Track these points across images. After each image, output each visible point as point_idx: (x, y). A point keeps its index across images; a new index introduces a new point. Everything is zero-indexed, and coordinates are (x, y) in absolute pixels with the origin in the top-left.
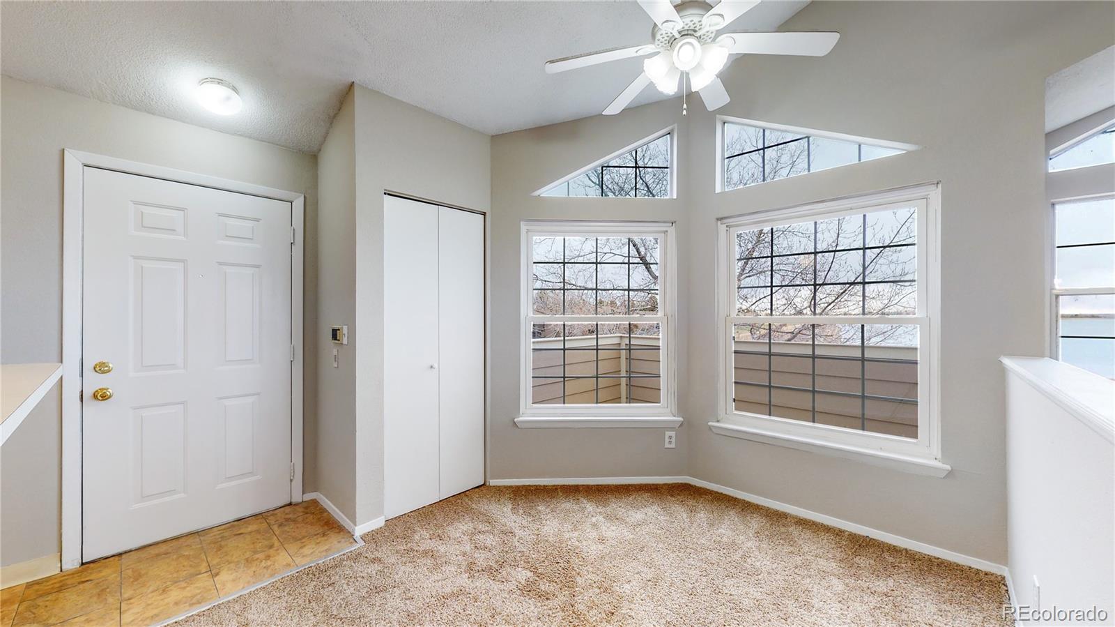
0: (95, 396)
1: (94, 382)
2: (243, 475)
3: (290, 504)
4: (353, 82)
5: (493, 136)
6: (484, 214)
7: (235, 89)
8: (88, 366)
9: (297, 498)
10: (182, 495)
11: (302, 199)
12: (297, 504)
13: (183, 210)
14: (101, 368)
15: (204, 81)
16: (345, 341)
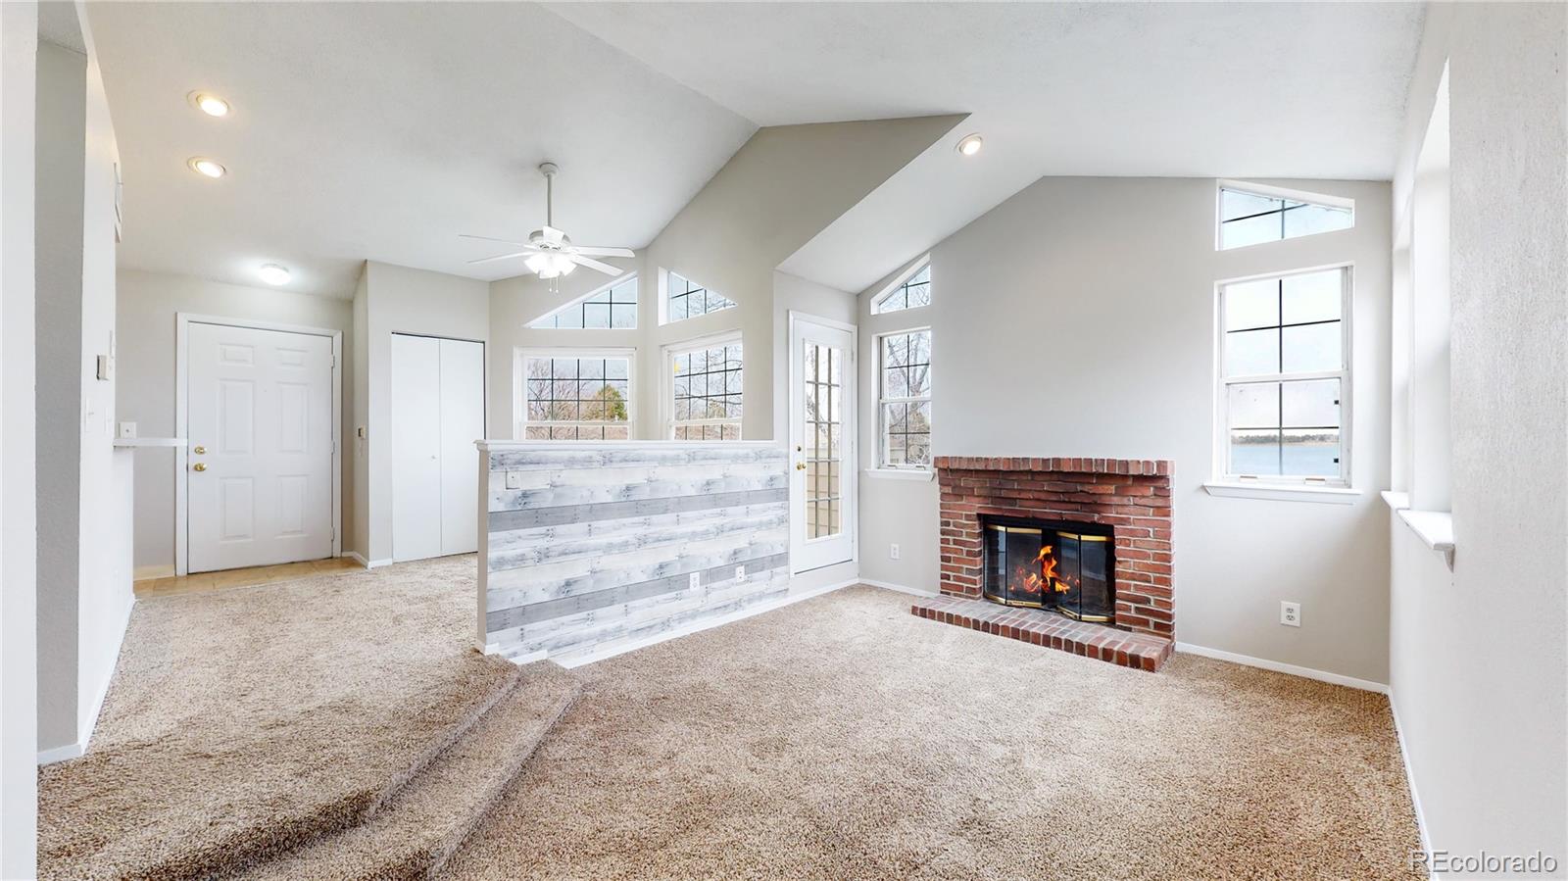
0: (196, 469)
1: (196, 460)
2: (294, 532)
3: (332, 558)
4: (366, 261)
5: (491, 283)
6: (484, 343)
7: (285, 269)
8: (192, 449)
9: (337, 553)
10: (251, 540)
11: (341, 334)
12: (337, 558)
13: (252, 347)
14: (200, 451)
15: (263, 266)
16: (364, 437)
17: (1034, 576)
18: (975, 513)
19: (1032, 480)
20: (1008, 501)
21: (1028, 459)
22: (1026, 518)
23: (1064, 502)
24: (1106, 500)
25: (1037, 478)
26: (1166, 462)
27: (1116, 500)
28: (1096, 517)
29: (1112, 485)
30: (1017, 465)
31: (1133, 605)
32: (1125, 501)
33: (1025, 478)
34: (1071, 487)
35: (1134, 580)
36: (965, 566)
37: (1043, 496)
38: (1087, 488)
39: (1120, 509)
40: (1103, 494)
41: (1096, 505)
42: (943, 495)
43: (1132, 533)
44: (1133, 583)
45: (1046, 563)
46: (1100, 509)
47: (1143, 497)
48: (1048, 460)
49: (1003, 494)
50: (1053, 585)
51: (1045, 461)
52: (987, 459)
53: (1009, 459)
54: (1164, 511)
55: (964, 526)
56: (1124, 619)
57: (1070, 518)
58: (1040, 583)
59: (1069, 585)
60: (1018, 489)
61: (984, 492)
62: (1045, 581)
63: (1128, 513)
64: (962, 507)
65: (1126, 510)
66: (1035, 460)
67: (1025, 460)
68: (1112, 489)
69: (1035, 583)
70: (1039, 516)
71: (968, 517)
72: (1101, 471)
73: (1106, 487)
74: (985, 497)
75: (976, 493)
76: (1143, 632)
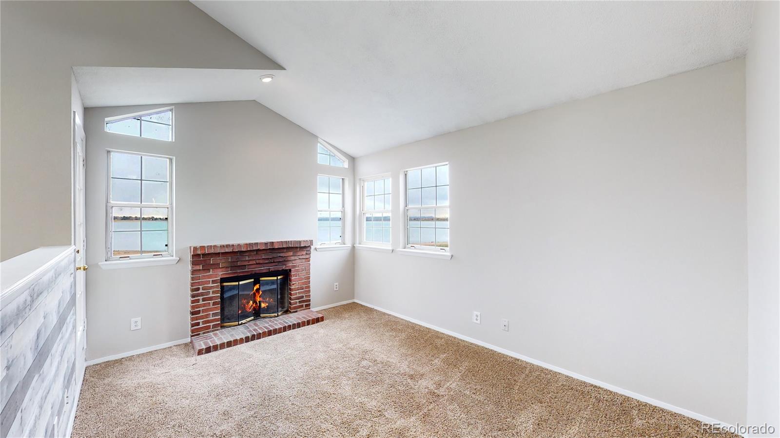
17: (251, 302)
18: (219, 278)
19: (257, 254)
20: (241, 267)
21: (257, 243)
22: (251, 274)
23: (271, 262)
24: (289, 259)
25: (260, 253)
26: (312, 240)
27: (293, 258)
28: (284, 267)
29: (291, 252)
30: (251, 247)
31: (297, 301)
32: (296, 258)
33: (252, 254)
34: (275, 255)
35: (299, 290)
36: (211, 313)
37: (261, 262)
38: (282, 255)
39: (294, 262)
40: (288, 256)
41: (285, 261)
42: (193, 272)
43: (297, 271)
44: (297, 291)
45: (257, 294)
46: (287, 263)
47: (302, 255)
48: (268, 243)
49: (239, 263)
50: (260, 304)
51: (266, 244)
52: (233, 245)
53: (247, 244)
54: (308, 259)
55: (211, 288)
56: (295, 308)
57: (273, 270)
58: (254, 305)
59: (267, 303)
60: (248, 260)
61: (224, 265)
62: (256, 303)
63: (295, 263)
64: (209, 277)
65: (296, 261)
66: (261, 243)
67: (256, 244)
68: (291, 253)
69: (252, 306)
70: (257, 272)
71: (214, 282)
72: (290, 246)
73: (289, 253)
74: (227, 267)
75: (221, 267)
76: (301, 310)
